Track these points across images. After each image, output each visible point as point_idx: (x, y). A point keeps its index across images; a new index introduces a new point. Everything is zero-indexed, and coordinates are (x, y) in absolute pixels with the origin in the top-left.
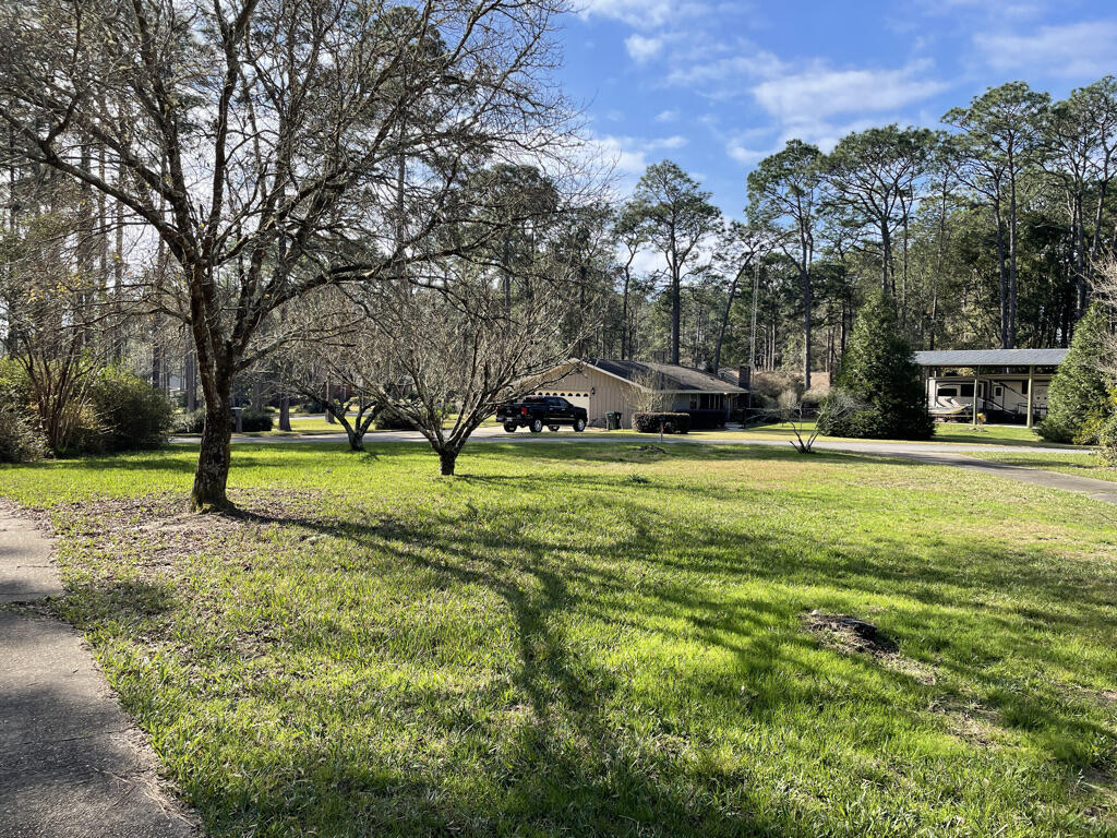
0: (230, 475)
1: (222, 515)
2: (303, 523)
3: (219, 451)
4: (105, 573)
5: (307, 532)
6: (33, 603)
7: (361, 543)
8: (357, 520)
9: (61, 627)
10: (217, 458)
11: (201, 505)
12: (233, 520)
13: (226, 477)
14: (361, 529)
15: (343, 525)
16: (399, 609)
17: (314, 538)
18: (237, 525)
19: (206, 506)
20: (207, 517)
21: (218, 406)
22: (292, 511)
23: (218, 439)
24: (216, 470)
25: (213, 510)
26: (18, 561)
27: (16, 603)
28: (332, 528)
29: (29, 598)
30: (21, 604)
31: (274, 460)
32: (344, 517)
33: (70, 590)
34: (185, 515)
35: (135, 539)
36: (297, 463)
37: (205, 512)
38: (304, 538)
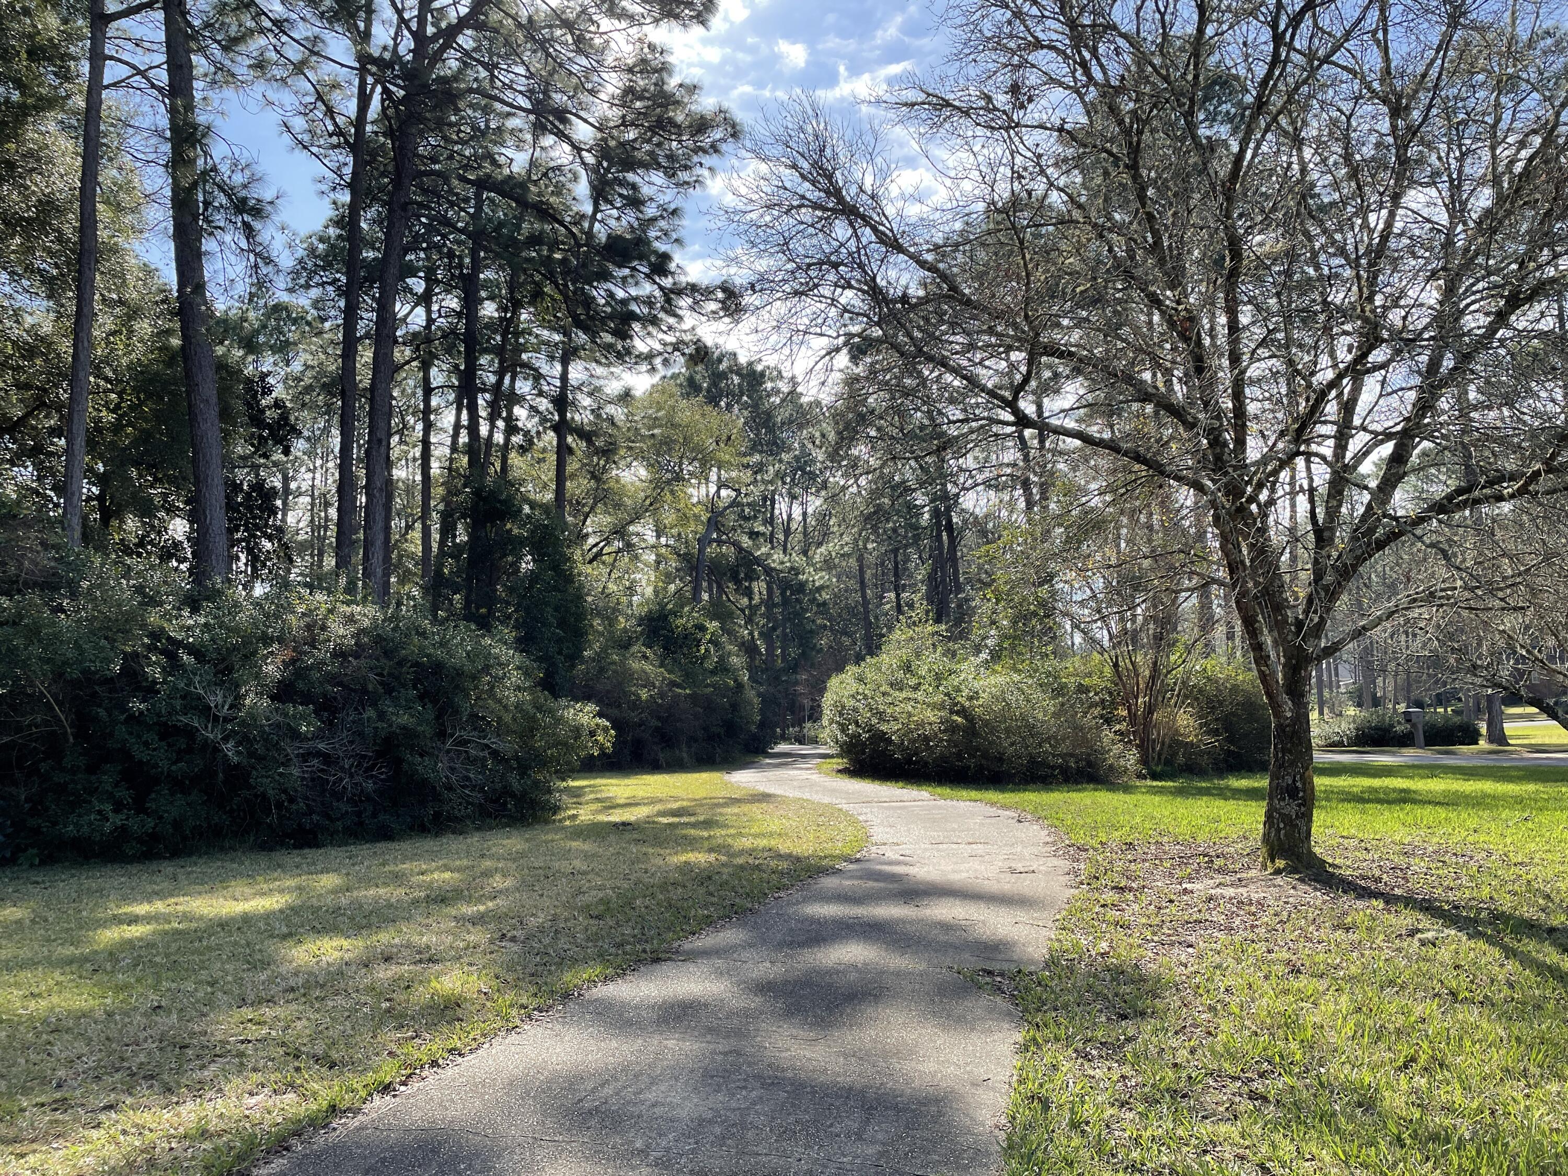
0: (1315, 813)
1: (1301, 880)
2: (1428, 907)
3: (1294, 781)
4: (1104, 946)
5: (1425, 921)
6: (1002, 974)
7: (1510, 953)
8: (1528, 912)
9: (1009, 1014)
10: (1292, 792)
11: (1273, 861)
12: (1316, 889)
13: (1310, 820)
14: (1529, 928)
15: (1497, 917)
16: (1513, 1090)
17: (1430, 935)
18: (1315, 897)
19: (1280, 863)
20: (1279, 880)
21: (1289, 714)
22: (1420, 887)
23: (1293, 764)
24: (1291, 809)
25: (1291, 870)
26: (1022, 915)
27: (984, 970)
28: (1476, 921)
29: (1005, 966)
30: (990, 973)
31: (1445, 793)
32: (1506, 903)
33: (1052, 962)
34: (1253, 873)
35: (1171, 901)
36: (1478, 802)
37: (1278, 872)
38: (1412, 933)
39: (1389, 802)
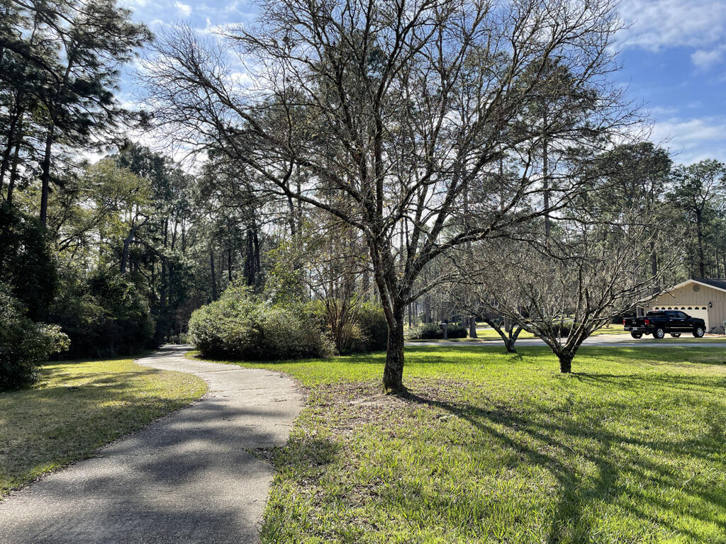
0: (404, 368)
1: (397, 397)
2: (445, 406)
3: (396, 354)
4: (314, 432)
5: (443, 412)
6: (267, 450)
7: (474, 423)
8: (481, 406)
9: (269, 468)
10: (395, 359)
11: (387, 390)
12: (403, 400)
13: (402, 371)
14: (481, 412)
15: (470, 408)
16: (472, 481)
17: (445, 417)
18: (403, 403)
19: (390, 390)
20: (389, 398)
21: (395, 326)
22: (442, 397)
23: (396, 347)
24: (395, 367)
25: (393, 393)
26: (278, 421)
27: (259, 448)
28: (461, 411)
29: (269, 445)
30: (261, 449)
31: (454, 358)
32: (473, 402)
33: (290, 442)
34: (379, 395)
35: (345, 410)
36: (465, 361)
37: (388, 394)
38: (438, 417)
39: (433, 362)
